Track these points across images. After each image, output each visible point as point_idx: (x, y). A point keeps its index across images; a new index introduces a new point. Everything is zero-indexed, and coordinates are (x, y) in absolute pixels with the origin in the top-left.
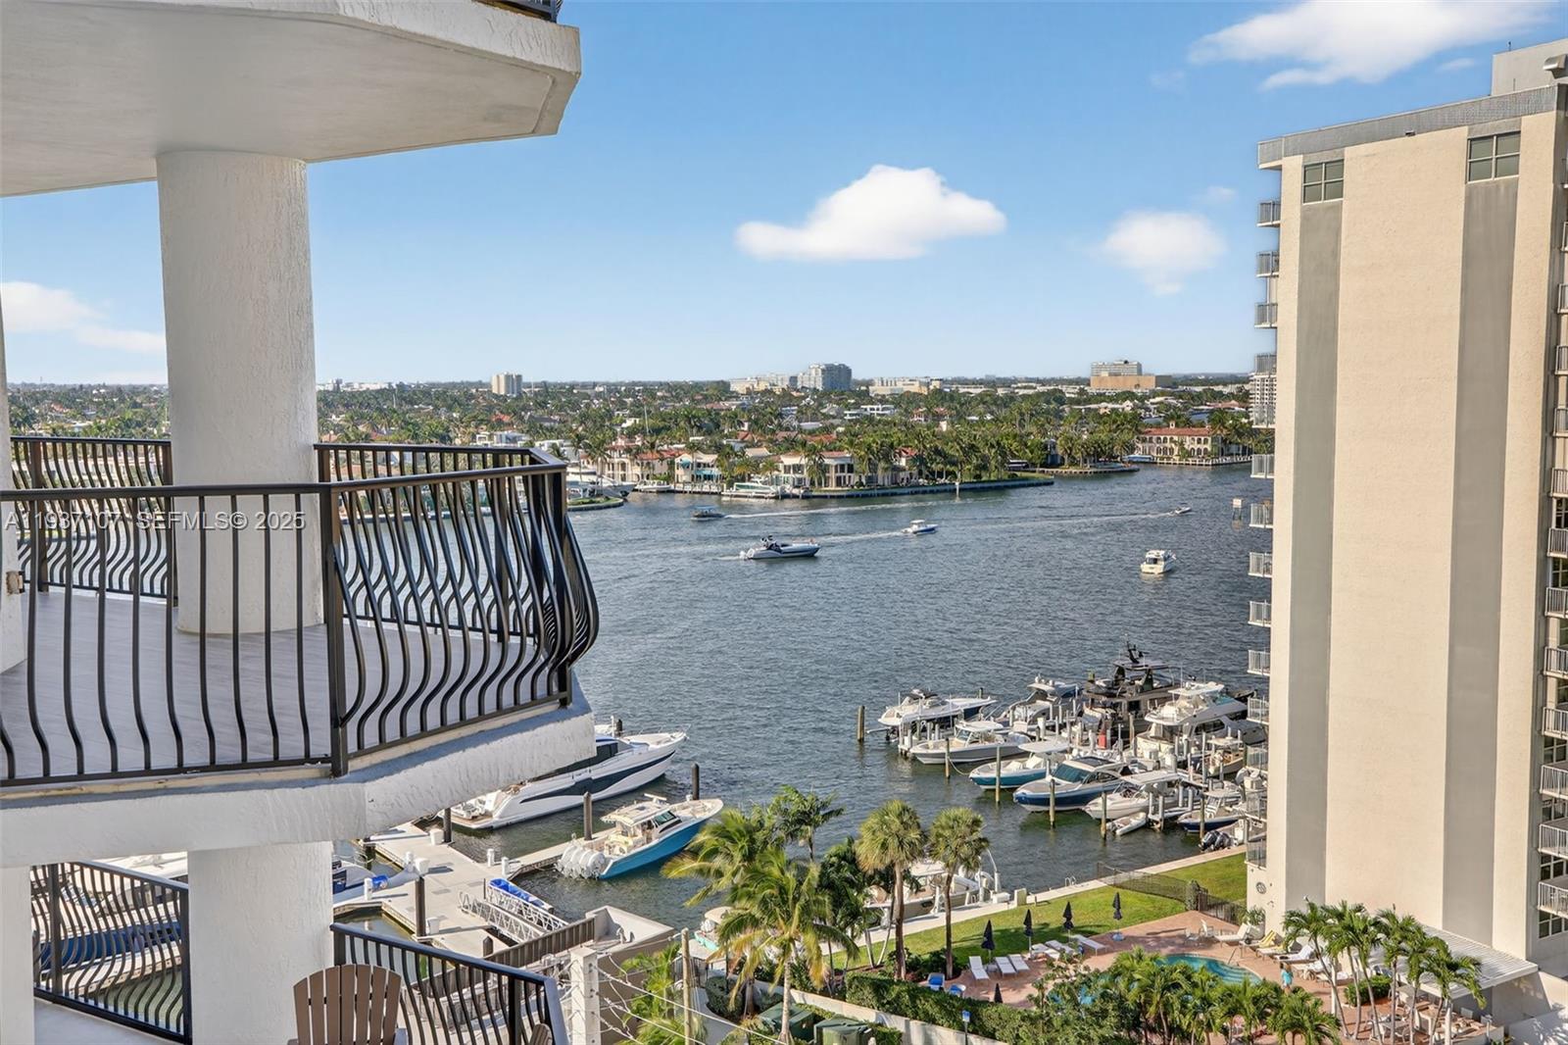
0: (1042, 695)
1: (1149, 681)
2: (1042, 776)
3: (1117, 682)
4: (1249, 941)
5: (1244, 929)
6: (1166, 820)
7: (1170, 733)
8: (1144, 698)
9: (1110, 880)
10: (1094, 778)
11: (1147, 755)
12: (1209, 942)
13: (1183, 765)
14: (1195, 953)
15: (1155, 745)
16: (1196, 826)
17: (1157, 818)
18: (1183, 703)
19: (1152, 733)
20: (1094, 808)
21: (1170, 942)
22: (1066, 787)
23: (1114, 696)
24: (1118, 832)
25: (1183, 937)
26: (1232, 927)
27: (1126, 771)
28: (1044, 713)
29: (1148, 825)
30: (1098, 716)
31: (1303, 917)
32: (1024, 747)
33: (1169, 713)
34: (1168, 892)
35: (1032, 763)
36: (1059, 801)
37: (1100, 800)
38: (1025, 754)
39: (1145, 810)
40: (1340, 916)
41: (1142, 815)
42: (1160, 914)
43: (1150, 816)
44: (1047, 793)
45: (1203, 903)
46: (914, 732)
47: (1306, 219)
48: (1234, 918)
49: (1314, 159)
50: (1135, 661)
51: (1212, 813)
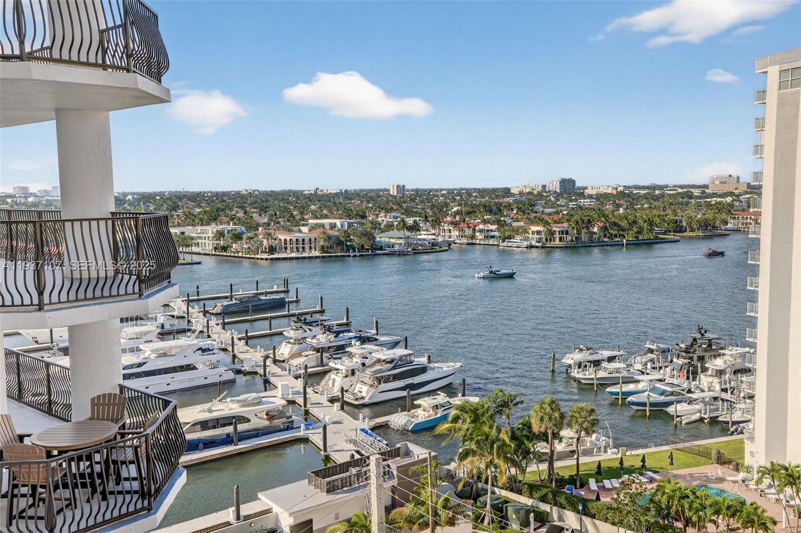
0: (651, 351)
1: (710, 345)
2: (644, 392)
3: (692, 345)
4: (743, 481)
5: (741, 475)
6: (711, 418)
7: (720, 373)
8: (707, 354)
9: (674, 446)
10: (672, 394)
11: (706, 384)
12: (721, 480)
13: (724, 390)
14: (712, 485)
15: (710, 379)
16: (727, 423)
17: (706, 416)
18: (727, 358)
19: (710, 373)
20: (671, 410)
21: (698, 478)
22: (656, 398)
23: (690, 352)
24: (683, 422)
25: (707, 477)
26: (735, 473)
27: (689, 391)
28: (652, 361)
29: (701, 420)
30: (681, 363)
31: (767, 469)
32: (637, 377)
33: (719, 363)
34: (704, 454)
35: (640, 386)
36: (652, 405)
37: (674, 406)
38: (638, 381)
39: (700, 411)
40: (786, 469)
41: (698, 414)
42: (698, 464)
43: (702, 415)
44: (646, 400)
45: (722, 460)
46: (579, 367)
47: (780, 99)
48: (737, 469)
49: (785, 67)
50: (702, 335)
51: (737, 416)
